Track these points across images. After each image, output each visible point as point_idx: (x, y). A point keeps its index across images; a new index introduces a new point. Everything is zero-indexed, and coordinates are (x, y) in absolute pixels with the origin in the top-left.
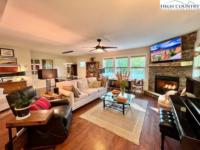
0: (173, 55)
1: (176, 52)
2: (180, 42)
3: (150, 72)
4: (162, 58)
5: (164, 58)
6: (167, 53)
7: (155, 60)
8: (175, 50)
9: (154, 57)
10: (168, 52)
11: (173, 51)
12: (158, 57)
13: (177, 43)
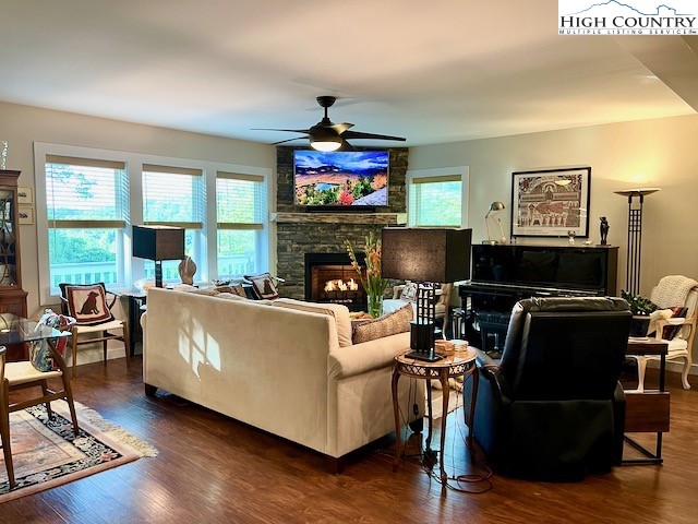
0: (366, 192)
1: (373, 185)
2: (386, 165)
3: (283, 242)
4: (338, 197)
5: (343, 197)
6: (353, 185)
7: (311, 202)
8: (371, 180)
9: (310, 191)
10: (355, 181)
11: (366, 181)
12: (324, 192)
13: (376, 165)
